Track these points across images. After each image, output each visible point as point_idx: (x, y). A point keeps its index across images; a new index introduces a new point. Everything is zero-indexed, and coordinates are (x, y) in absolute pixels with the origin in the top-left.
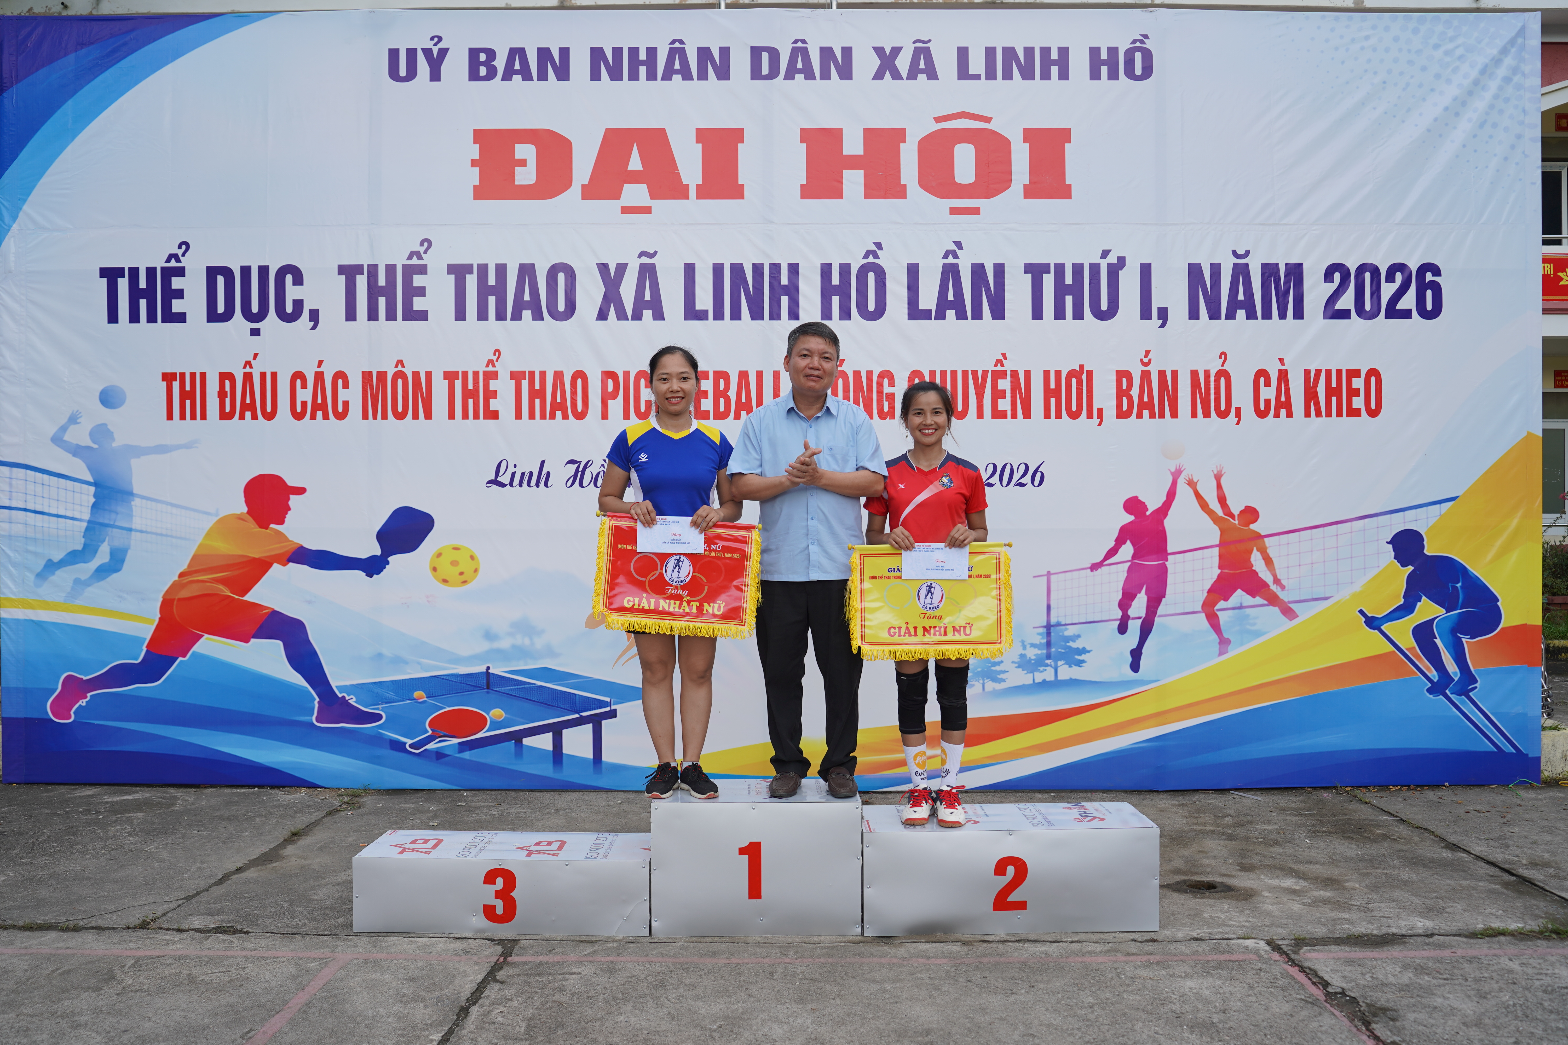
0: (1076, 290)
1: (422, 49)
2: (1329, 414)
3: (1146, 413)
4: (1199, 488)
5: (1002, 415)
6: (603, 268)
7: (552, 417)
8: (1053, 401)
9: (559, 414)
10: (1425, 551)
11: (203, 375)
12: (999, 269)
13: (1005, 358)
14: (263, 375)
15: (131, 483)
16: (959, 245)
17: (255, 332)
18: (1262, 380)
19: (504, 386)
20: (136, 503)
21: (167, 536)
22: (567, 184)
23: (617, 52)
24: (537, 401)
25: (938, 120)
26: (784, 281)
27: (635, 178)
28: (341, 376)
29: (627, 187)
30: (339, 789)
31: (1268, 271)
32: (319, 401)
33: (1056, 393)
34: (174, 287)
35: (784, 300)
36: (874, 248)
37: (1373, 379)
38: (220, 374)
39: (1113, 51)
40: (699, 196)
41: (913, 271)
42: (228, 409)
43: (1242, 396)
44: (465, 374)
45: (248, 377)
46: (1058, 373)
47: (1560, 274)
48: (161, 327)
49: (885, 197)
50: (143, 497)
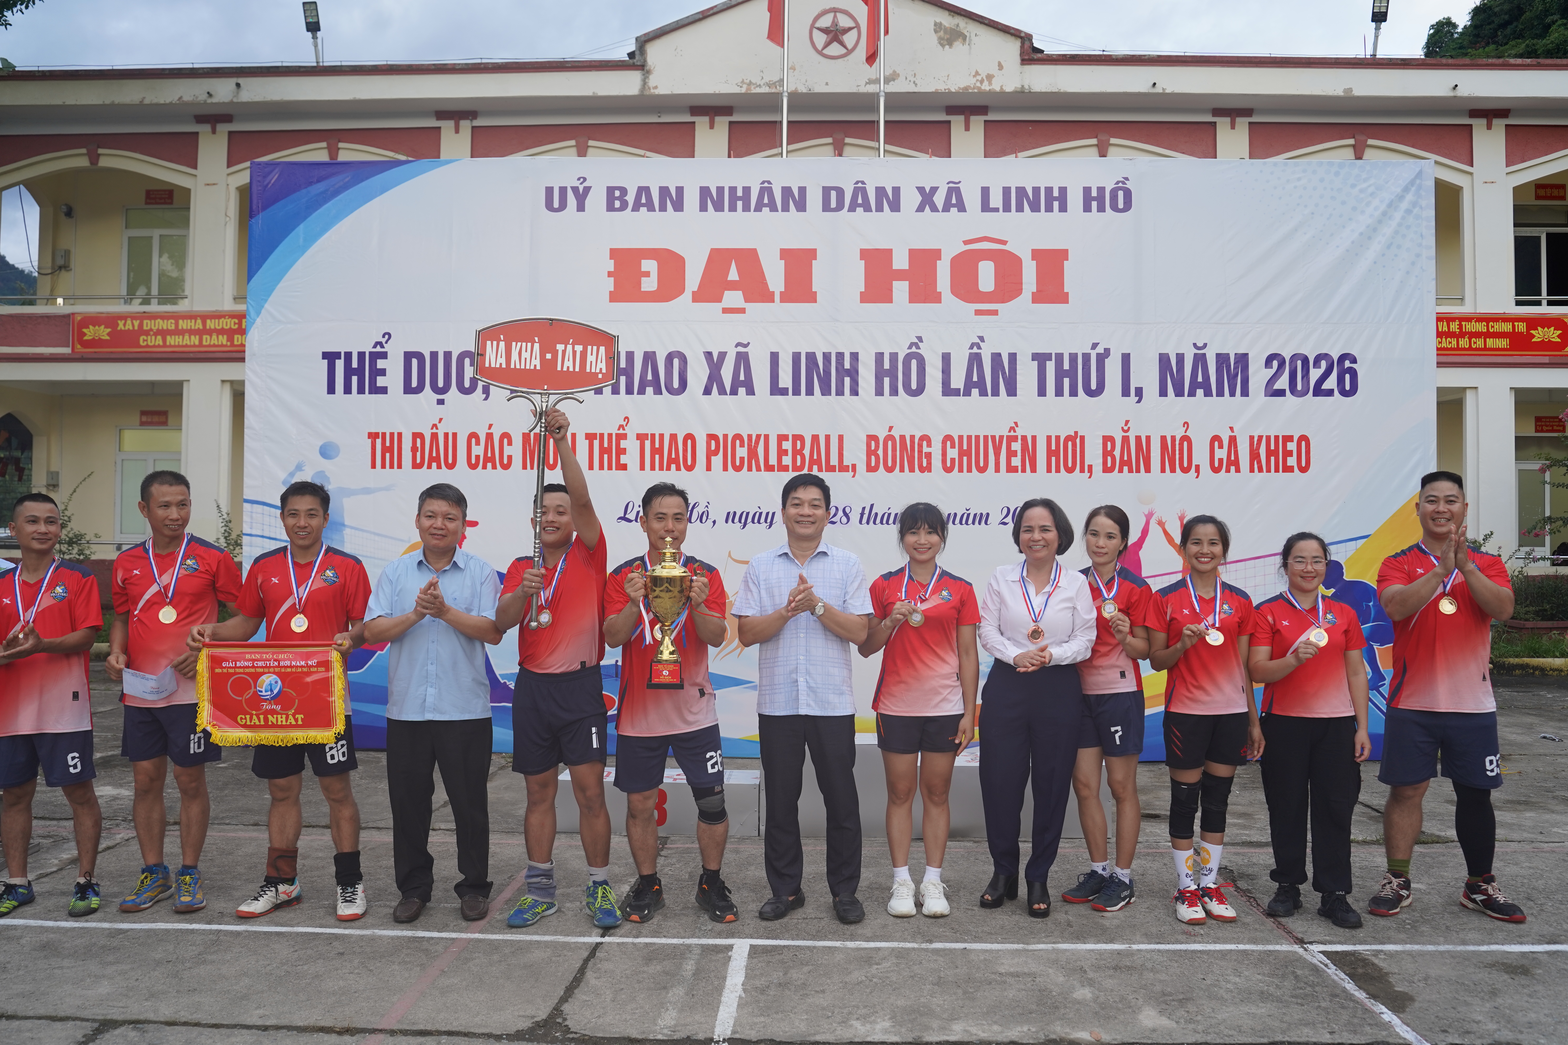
0: (1072, 374)
1: (572, 187)
2: (1269, 471)
3: (1126, 469)
4: (1167, 527)
5: (1014, 470)
6: (708, 355)
7: (669, 469)
8: (1053, 459)
9: (673, 466)
10: (1344, 577)
11: (400, 435)
12: (1013, 357)
13: (1017, 426)
14: (446, 435)
15: (343, 517)
16: (982, 339)
17: (441, 402)
18: (1216, 443)
19: (631, 445)
20: (347, 531)
21: (371, 557)
22: (681, 290)
23: (720, 190)
24: (657, 457)
25: (966, 243)
26: (847, 365)
27: (733, 286)
28: (506, 436)
29: (727, 293)
30: (501, 753)
31: (1222, 359)
32: (489, 455)
33: (1056, 453)
34: (379, 367)
35: (847, 380)
36: (916, 341)
37: (1303, 443)
38: (413, 434)
39: (1101, 190)
40: (782, 300)
41: (946, 358)
42: (418, 461)
43: (1201, 456)
44: (602, 435)
45: (434, 436)
46: (1058, 438)
47: (1532, 332)
48: (368, 398)
49: (925, 301)
50: (352, 528)
